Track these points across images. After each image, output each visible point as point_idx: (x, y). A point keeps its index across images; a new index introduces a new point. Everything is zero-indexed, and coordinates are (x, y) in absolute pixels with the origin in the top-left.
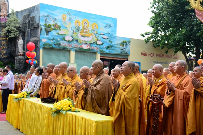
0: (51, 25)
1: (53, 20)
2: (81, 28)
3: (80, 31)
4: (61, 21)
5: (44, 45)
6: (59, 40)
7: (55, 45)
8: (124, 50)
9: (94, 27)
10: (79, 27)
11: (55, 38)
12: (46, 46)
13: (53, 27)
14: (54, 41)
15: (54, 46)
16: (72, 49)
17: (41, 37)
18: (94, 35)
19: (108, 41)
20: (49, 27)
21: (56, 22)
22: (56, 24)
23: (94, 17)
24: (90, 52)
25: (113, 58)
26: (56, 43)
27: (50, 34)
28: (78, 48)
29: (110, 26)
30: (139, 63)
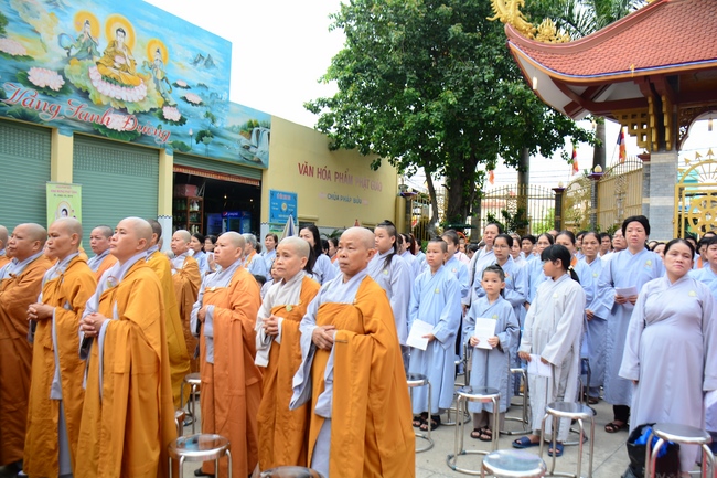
8: (253, 150)
9: (155, 56)
10: (92, 43)
16: (62, 124)
18: (153, 85)
19: (201, 112)
23: (154, 17)
24: (135, 146)
25: (218, 174)
28: (89, 124)
29: (209, 63)
30: (294, 197)
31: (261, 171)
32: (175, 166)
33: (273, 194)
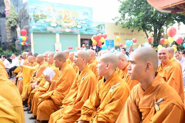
0: (38, 15)
1: (40, 11)
2: (63, 16)
3: (62, 19)
4: (46, 12)
5: (34, 30)
6: (46, 26)
7: (43, 30)
8: (100, 31)
9: (74, 15)
10: (61, 16)
11: (43, 25)
12: (36, 31)
13: (40, 17)
14: (42, 27)
15: (42, 31)
16: (57, 32)
17: (31, 25)
18: (74, 22)
19: (86, 25)
20: (37, 17)
22: (43, 14)
24: (71, 34)
26: (44, 28)
27: (38, 22)
28: (62, 32)
29: (87, 14)
30: (113, 41)
32: (81, 37)
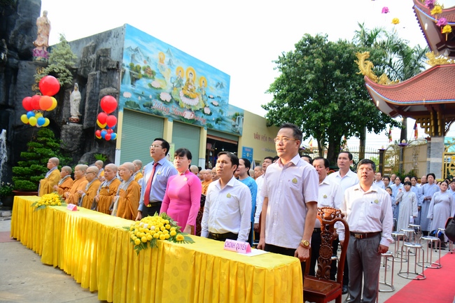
0: (140, 68)
1: (144, 59)
2: (184, 82)
3: (182, 87)
4: (156, 64)
5: (127, 103)
6: (151, 97)
7: (144, 106)
8: (236, 127)
9: (202, 84)
10: (181, 80)
11: (146, 93)
12: (130, 105)
13: (142, 72)
14: (143, 98)
15: (142, 108)
16: (170, 116)
17: (122, 88)
18: (201, 98)
19: (217, 109)
20: (138, 72)
21: (148, 64)
22: (149, 67)
23: (203, 66)
24: (193, 126)
25: (221, 138)
26: (147, 102)
27: (137, 83)
28: (178, 116)
29: (222, 86)
30: (252, 150)
31: (238, 137)
32: (208, 135)
33: (244, 148)
